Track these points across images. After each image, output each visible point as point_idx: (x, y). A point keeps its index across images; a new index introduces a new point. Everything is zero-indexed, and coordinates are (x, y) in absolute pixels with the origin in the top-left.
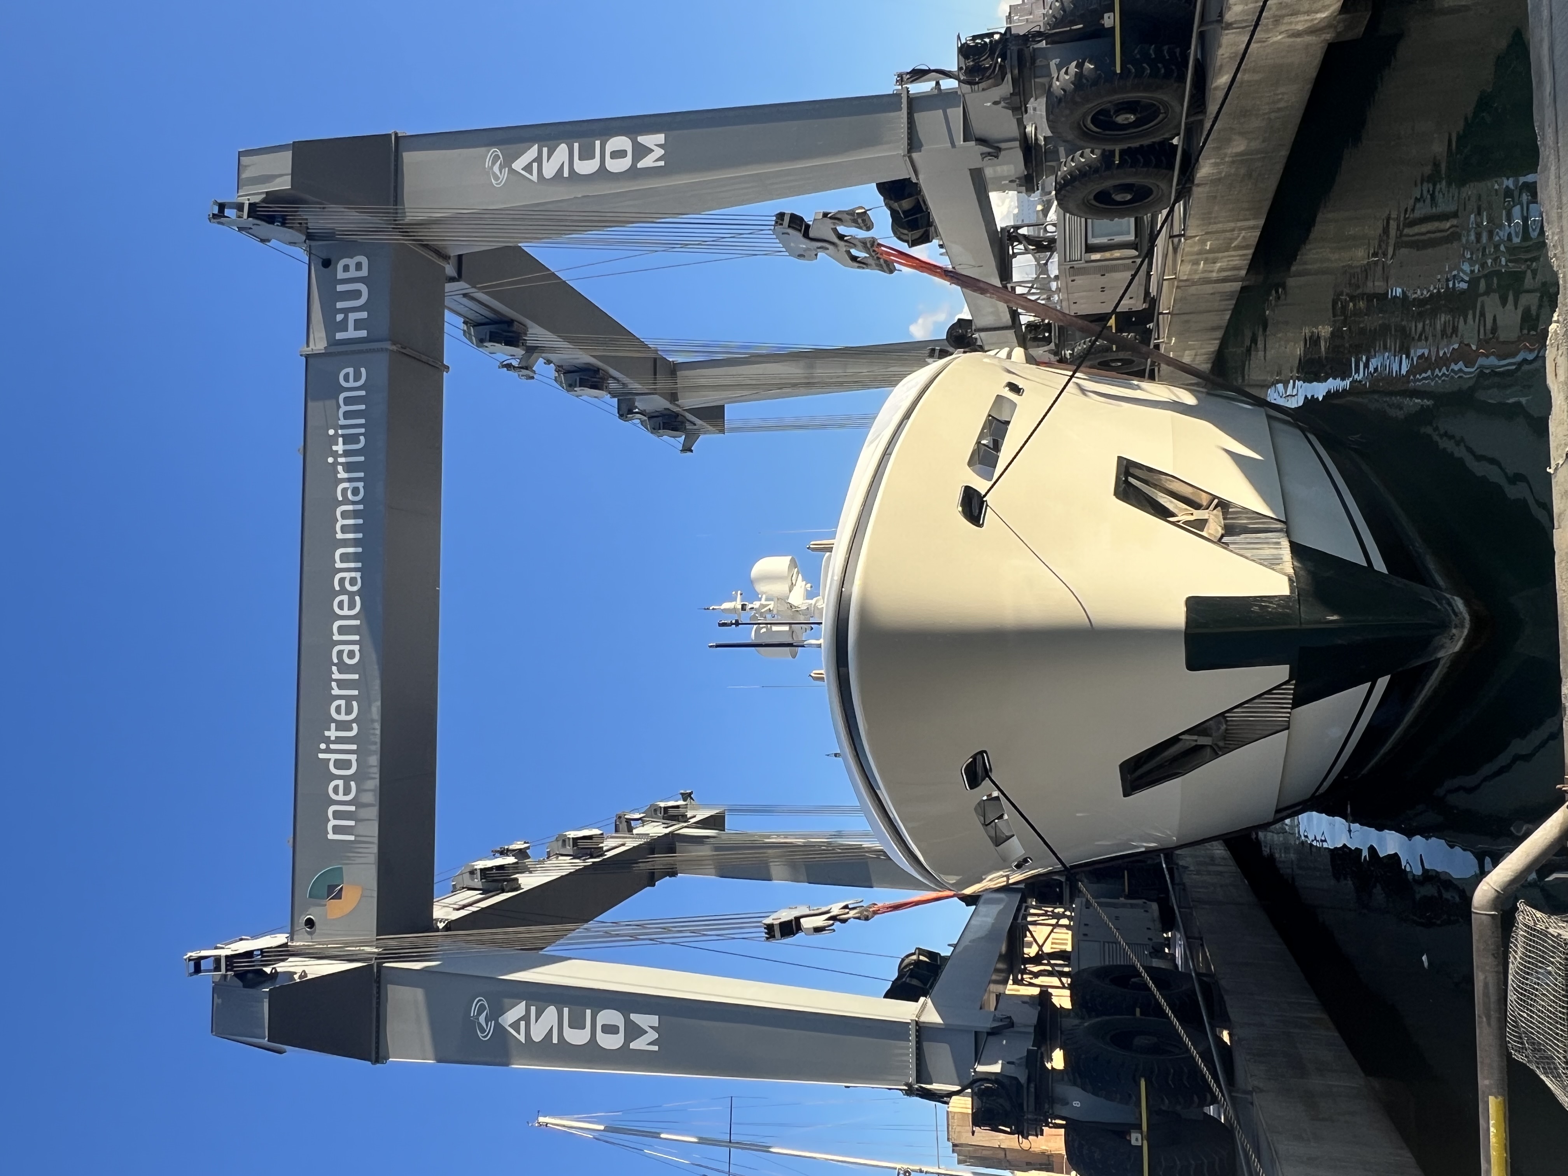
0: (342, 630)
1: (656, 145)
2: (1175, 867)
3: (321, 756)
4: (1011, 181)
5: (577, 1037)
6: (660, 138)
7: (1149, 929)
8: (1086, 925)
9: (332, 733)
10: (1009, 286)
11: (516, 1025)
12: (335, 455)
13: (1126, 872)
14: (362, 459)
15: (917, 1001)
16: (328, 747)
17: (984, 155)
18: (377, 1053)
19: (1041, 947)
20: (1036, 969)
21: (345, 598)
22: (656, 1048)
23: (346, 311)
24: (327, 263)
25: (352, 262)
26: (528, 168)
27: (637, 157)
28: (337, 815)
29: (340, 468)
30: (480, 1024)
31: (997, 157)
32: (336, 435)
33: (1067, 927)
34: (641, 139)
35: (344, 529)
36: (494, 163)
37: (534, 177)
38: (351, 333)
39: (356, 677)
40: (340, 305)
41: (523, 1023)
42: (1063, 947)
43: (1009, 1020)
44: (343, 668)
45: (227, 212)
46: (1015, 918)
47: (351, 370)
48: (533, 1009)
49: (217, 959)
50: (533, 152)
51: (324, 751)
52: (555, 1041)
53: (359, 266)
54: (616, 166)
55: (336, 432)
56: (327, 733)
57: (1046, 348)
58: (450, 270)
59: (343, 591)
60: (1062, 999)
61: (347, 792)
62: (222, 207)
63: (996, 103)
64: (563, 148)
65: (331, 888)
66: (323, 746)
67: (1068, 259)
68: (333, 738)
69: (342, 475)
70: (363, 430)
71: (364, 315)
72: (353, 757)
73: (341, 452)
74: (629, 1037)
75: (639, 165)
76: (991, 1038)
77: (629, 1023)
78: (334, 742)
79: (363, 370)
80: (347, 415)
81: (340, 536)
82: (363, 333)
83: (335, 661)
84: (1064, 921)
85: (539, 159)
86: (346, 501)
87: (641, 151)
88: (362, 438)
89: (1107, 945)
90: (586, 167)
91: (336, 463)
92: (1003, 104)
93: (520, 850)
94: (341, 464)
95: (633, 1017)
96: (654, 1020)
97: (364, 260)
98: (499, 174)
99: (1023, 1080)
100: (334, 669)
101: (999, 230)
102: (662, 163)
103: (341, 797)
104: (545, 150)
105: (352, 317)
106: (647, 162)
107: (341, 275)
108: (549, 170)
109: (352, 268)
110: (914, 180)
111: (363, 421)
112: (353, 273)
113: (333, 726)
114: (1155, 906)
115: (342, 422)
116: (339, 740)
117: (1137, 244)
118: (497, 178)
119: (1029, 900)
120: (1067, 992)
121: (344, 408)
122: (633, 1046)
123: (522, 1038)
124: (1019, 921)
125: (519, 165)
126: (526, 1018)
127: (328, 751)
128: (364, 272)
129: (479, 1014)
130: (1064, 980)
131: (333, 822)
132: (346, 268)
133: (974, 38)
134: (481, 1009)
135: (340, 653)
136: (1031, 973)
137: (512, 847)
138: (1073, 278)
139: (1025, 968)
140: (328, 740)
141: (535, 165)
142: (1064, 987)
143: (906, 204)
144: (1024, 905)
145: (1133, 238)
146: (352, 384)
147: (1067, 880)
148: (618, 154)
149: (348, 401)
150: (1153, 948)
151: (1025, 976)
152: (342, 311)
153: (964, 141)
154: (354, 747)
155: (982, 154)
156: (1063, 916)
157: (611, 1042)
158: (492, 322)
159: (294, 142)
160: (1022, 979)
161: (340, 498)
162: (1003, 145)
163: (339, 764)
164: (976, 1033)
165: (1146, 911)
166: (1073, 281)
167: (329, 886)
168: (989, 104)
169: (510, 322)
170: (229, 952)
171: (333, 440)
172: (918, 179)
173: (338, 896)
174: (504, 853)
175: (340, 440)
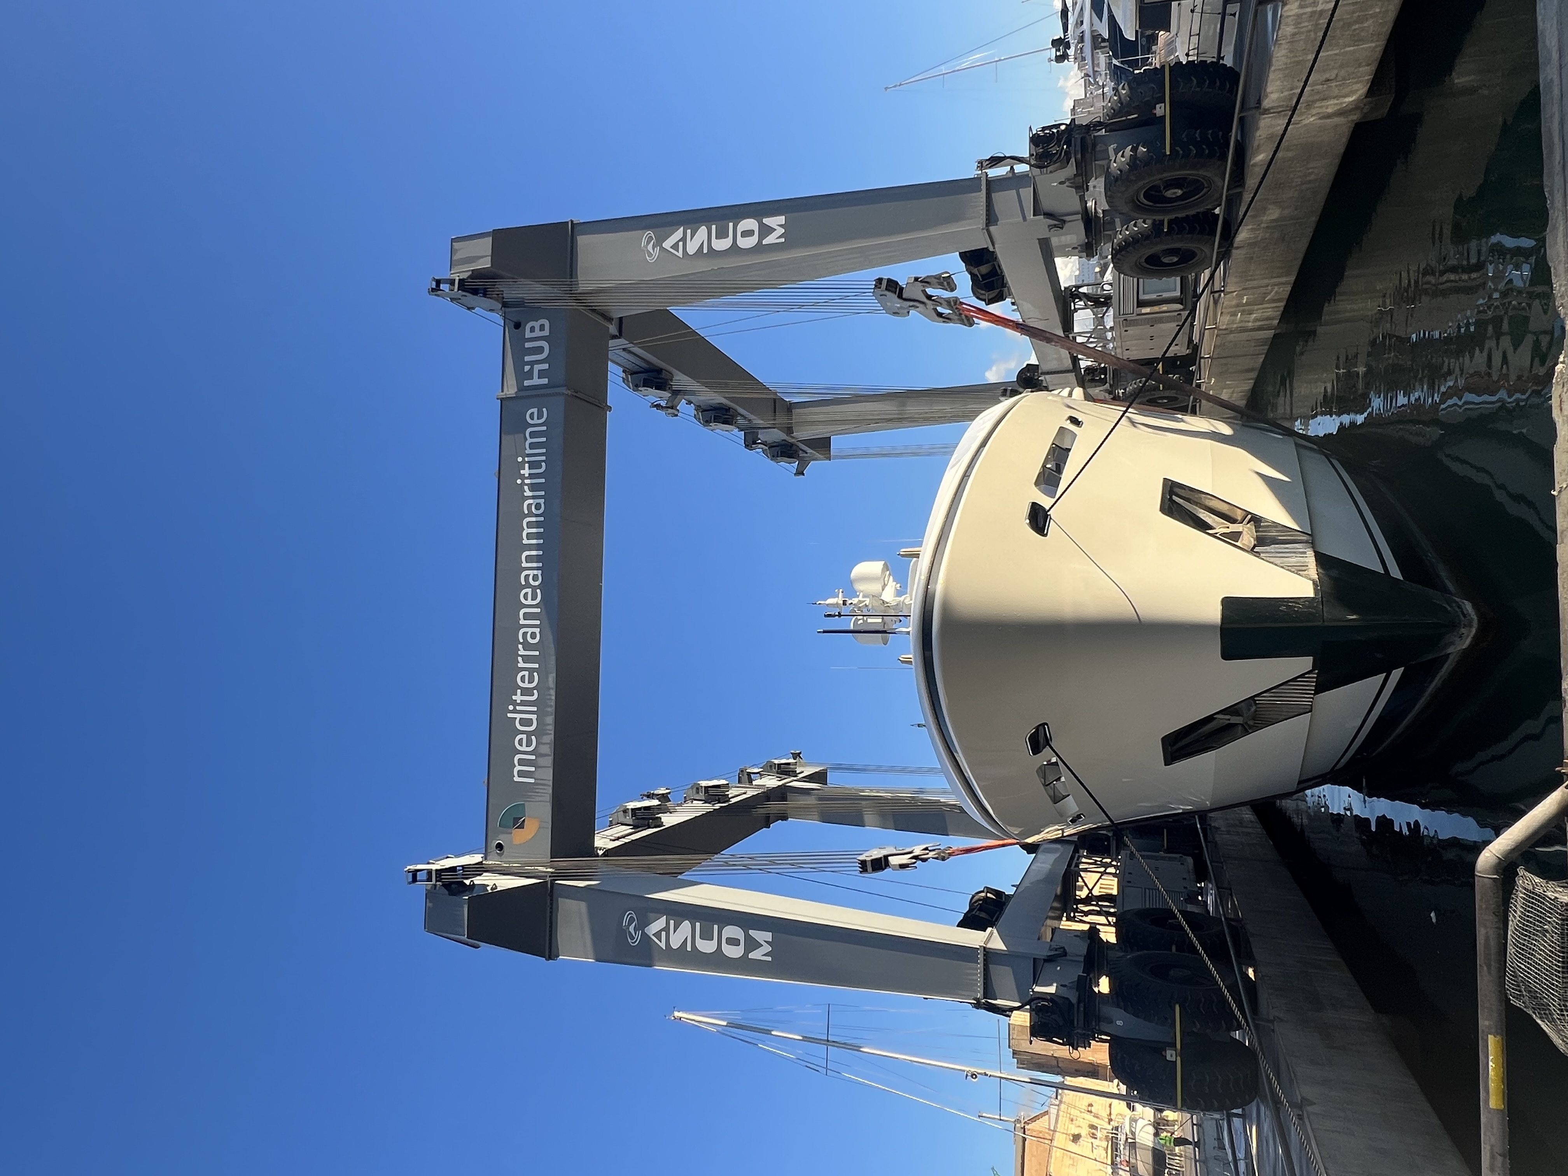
0: (527, 616)
1: (779, 225)
2: (1208, 827)
3: (509, 715)
4: (1073, 248)
5: (707, 947)
6: (781, 219)
7: (1184, 879)
8: (1130, 873)
9: (518, 698)
10: (1071, 336)
11: (658, 935)
12: (523, 477)
13: (1165, 830)
14: (543, 480)
15: (985, 931)
16: (515, 708)
17: (1051, 227)
18: (550, 952)
19: (1090, 891)
20: (1086, 909)
21: (529, 590)
22: (769, 959)
23: (532, 363)
24: (518, 326)
25: (537, 324)
26: (675, 246)
27: (762, 236)
28: (522, 762)
29: (526, 488)
30: (630, 932)
31: (1062, 228)
32: (524, 462)
33: (1114, 875)
34: (765, 221)
35: (529, 536)
36: (648, 243)
37: (680, 254)
38: (536, 381)
39: (537, 653)
40: (527, 359)
41: (663, 933)
42: (1109, 892)
43: (1062, 950)
44: (527, 646)
45: (442, 286)
46: (1069, 865)
47: (535, 410)
48: (672, 922)
49: (430, 872)
50: (679, 234)
51: (511, 712)
52: (689, 949)
53: (542, 328)
54: (746, 243)
55: (523, 459)
56: (514, 697)
57: (1101, 388)
58: (613, 329)
59: (528, 586)
60: (1109, 935)
61: (529, 744)
62: (438, 282)
63: (1061, 183)
64: (703, 230)
65: (516, 820)
66: (511, 708)
67: (1122, 313)
68: (518, 701)
69: (528, 493)
70: (544, 458)
71: (546, 366)
72: (534, 717)
73: (527, 475)
74: (748, 950)
75: (764, 242)
76: (1046, 964)
77: (747, 937)
78: (519, 705)
79: (544, 409)
80: (532, 446)
81: (525, 541)
82: (545, 381)
83: (521, 641)
84: (1111, 870)
85: (684, 239)
86: (530, 514)
87: (766, 230)
88: (543, 464)
89: (1147, 890)
90: (721, 245)
91: (523, 484)
92: (1067, 183)
93: (663, 794)
94: (527, 485)
95: (751, 932)
96: (768, 936)
97: (546, 323)
98: (652, 251)
99: (1074, 1000)
100: (520, 646)
101: (1063, 289)
102: (783, 240)
103: (524, 748)
104: (689, 231)
105: (537, 368)
106: (770, 240)
107: (528, 335)
108: (692, 248)
109: (537, 329)
110: (991, 249)
111: (544, 451)
112: (537, 333)
113: (519, 691)
114: (1190, 860)
115: (528, 451)
116: (523, 703)
117: (1182, 299)
118: (650, 255)
119: (1081, 851)
120: (1113, 929)
121: (529, 440)
122: (751, 956)
123: (663, 945)
124: (1072, 868)
125: (668, 244)
126: (666, 929)
127: (515, 711)
128: (546, 333)
129: (630, 924)
130: (1110, 919)
131: (518, 768)
132: (532, 329)
133: (1044, 129)
134: (631, 920)
135: (525, 634)
136: (1082, 912)
137: (656, 792)
138: (1126, 329)
139: (1077, 908)
140: (514, 703)
141: (681, 244)
142: (1109, 924)
143: (984, 269)
144: (1077, 855)
145: (1179, 294)
146: (536, 421)
147: (1114, 835)
148: (748, 233)
149: (533, 435)
150: (1188, 895)
151: (1076, 914)
152: (528, 363)
153: (1034, 215)
154: (535, 709)
155: (1049, 226)
156: (1110, 865)
157: (734, 952)
158: (646, 371)
159: (494, 230)
160: (1075, 917)
161: (526, 512)
162: (1067, 218)
163: (523, 722)
164: (1034, 959)
165: (1182, 864)
166: (1126, 331)
167: (514, 819)
168: (1055, 184)
169: (660, 371)
170: (439, 867)
171: (521, 466)
172: (994, 248)
173: (521, 826)
174: (650, 796)
175: (527, 465)
